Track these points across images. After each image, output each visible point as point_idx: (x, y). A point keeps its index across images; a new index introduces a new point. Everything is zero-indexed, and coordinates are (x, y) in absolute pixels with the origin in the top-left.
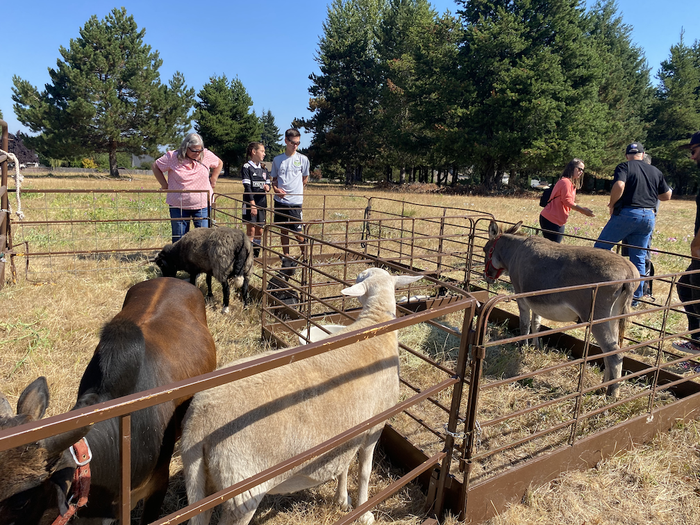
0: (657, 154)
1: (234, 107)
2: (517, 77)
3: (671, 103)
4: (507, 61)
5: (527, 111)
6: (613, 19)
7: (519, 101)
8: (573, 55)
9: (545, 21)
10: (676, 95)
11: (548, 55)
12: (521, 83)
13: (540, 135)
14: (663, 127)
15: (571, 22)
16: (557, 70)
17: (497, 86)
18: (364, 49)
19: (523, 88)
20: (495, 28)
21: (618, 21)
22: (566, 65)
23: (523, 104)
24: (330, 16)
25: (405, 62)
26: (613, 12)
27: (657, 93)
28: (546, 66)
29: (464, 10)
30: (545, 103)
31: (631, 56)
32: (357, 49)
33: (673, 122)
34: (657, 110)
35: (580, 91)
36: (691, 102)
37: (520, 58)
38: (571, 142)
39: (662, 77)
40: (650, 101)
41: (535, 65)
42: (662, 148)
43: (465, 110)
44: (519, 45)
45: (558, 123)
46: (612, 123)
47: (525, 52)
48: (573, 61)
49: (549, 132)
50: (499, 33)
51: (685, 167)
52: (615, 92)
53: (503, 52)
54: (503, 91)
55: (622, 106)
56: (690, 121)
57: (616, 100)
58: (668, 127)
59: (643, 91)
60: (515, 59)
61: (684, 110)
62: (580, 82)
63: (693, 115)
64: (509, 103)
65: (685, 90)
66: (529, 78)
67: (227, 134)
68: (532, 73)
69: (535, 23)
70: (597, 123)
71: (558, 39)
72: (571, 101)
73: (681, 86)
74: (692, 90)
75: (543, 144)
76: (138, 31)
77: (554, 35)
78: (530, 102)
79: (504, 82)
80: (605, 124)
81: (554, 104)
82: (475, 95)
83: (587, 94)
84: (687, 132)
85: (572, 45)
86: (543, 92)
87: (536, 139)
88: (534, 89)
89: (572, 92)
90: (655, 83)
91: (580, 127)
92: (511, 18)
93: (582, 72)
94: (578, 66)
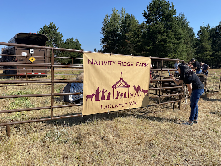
0: (199, 56)
1: (76, 47)
2: (163, 38)
3: (201, 42)
4: (160, 34)
5: (166, 47)
6: (184, 19)
7: (164, 44)
8: (177, 32)
9: (169, 23)
10: (203, 40)
11: (171, 33)
12: (164, 40)
13: (169, 53)
14: (200, 49)
15: (175, 23)
16: (173, 36)
17: (158, 41)
18: (117, 30)
19: (165, 41)
20: (156, 26)
21: (185, 20)
22: (175, 35)
23: (165, 45)
24: (104, 21)
25: (130, 34)
26: (184, 18)
27: (197, 39)
28: (170, 35)
29: (147, 20)
30: (171, 45)
31: (190, 30)
32: (115, 30)
33: (202, 47)
34: (198, 44)
35: (179, 41)
36: (207, 42)
37: (163, 33)
38: (178, 55)
39: (199, 35)
40: (196, 42)
41: (167, 35)
42: (200, 55)
43: (149, 47)
44: (163, 30)
45: (174, 50)
46: (187, 49)
47: (164, 32)
48: (177, 33)
49: (172, 52)
50: (157, 27)
51: (207, 60)
52: (187, 40)
53: (159, 32)
54: (159, 42)
55: (189, 44)
56: (207, 47)
57: (187, 43)
58: (201, 49)
59: (194, 39)
60: (162, 34)
61: (205, 44)
62: (179, 39)
63: (208, 45)
64: (161, 45)
65: (205, 38)
66: (166, 38)
67: (75, 55)
68: (167, 37)
69: (166, 24)
70: (184, 50)
71: (172, 28)
72: (177, 44)
73: (204, 37)
74: (207, 38)
75: (171, 56)
76: (57, 28)
77: (171, 27)
78: (167, 44)
79: (159, 39)
80: (186, 49)
81: (173, 45)
82: (152, 43)
83: (181, 42)
84: (206, 50)
85: (176, 30)
86: (170, 42)
87: (169, 54)
88: (168, 41)
89: (177, 42)
90: (197, 37)
91: (180, 51)
92: (161, 23)
93: (179, 36)
94: (178, 35)
